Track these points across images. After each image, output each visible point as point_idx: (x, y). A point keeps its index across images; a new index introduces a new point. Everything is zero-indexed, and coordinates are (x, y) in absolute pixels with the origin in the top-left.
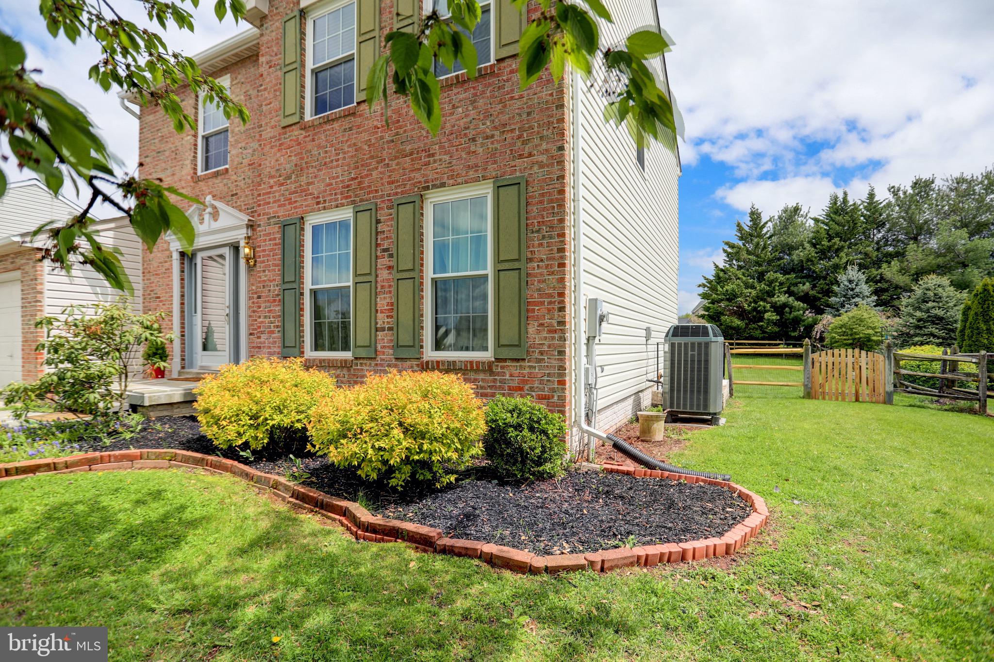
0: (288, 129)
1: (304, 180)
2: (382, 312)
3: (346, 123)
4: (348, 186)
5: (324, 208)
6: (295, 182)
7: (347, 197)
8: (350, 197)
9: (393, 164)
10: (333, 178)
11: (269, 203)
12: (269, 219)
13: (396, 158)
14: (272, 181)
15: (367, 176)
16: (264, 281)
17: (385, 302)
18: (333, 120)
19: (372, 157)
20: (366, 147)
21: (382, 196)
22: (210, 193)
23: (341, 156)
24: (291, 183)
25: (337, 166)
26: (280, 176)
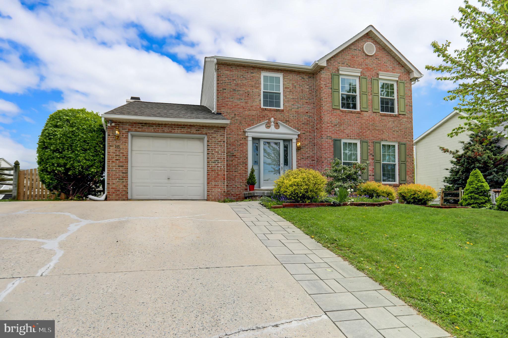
0: (335, 110)
1: (342, 128)
2: (370, 171)
3: (358, 115)
4: (359, 134)
5: (350, 138)
6: (338, 127)
7: (358, 137)
8: (359, 137)
9: (373, 131)
10: (353, 130)
11: (327, 132)
12: (327, 137)
13: (374, 130)
14: (328, 125)
15: (365, 132)
16: (325, 157)
17: (371, 168)
18: (353, 113)
19: (366, 128)
20: (364, 124)
21: (370, 139)
22: (272, 117)
23: (356, 124)
24: (337, 127)
25: (355, 127)
26: (332, 124)
